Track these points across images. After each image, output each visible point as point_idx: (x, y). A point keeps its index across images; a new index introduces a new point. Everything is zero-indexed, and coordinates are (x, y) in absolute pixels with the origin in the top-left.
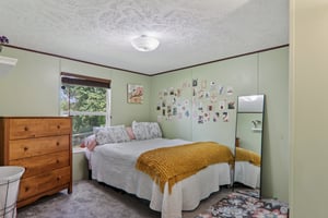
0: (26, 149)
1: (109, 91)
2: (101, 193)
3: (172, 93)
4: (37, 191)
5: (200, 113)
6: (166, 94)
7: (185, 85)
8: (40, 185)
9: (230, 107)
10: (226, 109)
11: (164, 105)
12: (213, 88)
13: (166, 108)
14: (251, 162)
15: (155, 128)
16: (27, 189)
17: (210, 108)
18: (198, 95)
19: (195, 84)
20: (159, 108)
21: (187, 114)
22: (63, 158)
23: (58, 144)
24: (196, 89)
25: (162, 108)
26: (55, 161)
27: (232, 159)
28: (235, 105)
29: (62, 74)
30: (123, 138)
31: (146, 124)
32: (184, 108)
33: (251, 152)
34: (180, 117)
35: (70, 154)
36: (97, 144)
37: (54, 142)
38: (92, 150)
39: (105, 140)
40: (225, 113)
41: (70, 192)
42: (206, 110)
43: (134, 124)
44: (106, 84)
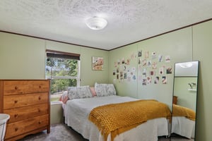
0: (16, 102)
1: (79, 62)
2: (69, 134)
3: (123, 63)
4: (24, 131)
5: (144, 77)
6: (119, 63)
7: (132, 56)
8: (26, 127)
9: (168, 72)
10: (164, 74)
11: (118, 72)
12: (154, 58)
13: (119, 74)
14: (187, 117)
15: (111, 88)
16: (16, 130)
17: (152, 73)
18: (142, 63)
19: (140, 55)
20: (114, 74)
21: (134, 78)
22: (43, 108)
23: (39, 99)
24: (141, 59)
25: (116, 73)
26: (37, 111)
27: (170, 114)
28: (172, 71)
29: (47, 50)
30: (87, 95)
31: (105, 85)
32: (132, 74)
33: (187, 109)
34: (129, 80)
35: (49, 106)
36: (69, 99)
37: (36, 97)
38: (65, 103)
39: (74, 96)
40: (164, 77)
41: (48, 132)
42: (148, 75)
43: (96, 84)
44: (77, 57)
